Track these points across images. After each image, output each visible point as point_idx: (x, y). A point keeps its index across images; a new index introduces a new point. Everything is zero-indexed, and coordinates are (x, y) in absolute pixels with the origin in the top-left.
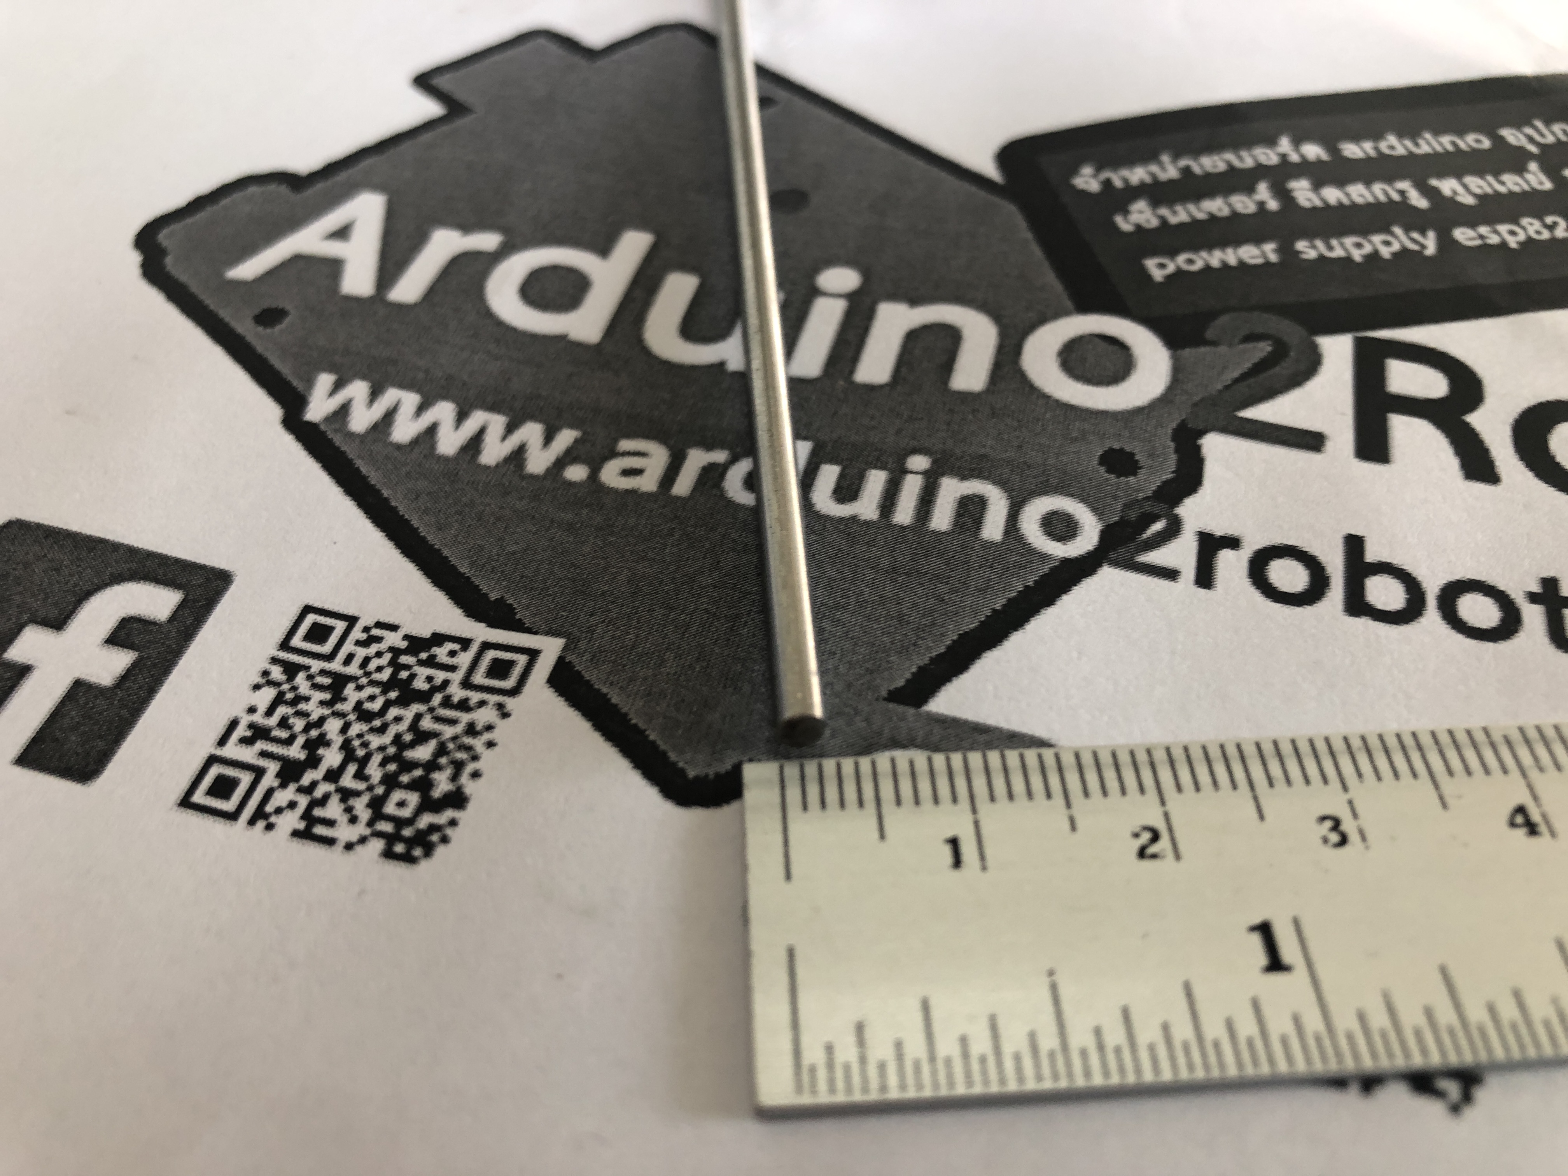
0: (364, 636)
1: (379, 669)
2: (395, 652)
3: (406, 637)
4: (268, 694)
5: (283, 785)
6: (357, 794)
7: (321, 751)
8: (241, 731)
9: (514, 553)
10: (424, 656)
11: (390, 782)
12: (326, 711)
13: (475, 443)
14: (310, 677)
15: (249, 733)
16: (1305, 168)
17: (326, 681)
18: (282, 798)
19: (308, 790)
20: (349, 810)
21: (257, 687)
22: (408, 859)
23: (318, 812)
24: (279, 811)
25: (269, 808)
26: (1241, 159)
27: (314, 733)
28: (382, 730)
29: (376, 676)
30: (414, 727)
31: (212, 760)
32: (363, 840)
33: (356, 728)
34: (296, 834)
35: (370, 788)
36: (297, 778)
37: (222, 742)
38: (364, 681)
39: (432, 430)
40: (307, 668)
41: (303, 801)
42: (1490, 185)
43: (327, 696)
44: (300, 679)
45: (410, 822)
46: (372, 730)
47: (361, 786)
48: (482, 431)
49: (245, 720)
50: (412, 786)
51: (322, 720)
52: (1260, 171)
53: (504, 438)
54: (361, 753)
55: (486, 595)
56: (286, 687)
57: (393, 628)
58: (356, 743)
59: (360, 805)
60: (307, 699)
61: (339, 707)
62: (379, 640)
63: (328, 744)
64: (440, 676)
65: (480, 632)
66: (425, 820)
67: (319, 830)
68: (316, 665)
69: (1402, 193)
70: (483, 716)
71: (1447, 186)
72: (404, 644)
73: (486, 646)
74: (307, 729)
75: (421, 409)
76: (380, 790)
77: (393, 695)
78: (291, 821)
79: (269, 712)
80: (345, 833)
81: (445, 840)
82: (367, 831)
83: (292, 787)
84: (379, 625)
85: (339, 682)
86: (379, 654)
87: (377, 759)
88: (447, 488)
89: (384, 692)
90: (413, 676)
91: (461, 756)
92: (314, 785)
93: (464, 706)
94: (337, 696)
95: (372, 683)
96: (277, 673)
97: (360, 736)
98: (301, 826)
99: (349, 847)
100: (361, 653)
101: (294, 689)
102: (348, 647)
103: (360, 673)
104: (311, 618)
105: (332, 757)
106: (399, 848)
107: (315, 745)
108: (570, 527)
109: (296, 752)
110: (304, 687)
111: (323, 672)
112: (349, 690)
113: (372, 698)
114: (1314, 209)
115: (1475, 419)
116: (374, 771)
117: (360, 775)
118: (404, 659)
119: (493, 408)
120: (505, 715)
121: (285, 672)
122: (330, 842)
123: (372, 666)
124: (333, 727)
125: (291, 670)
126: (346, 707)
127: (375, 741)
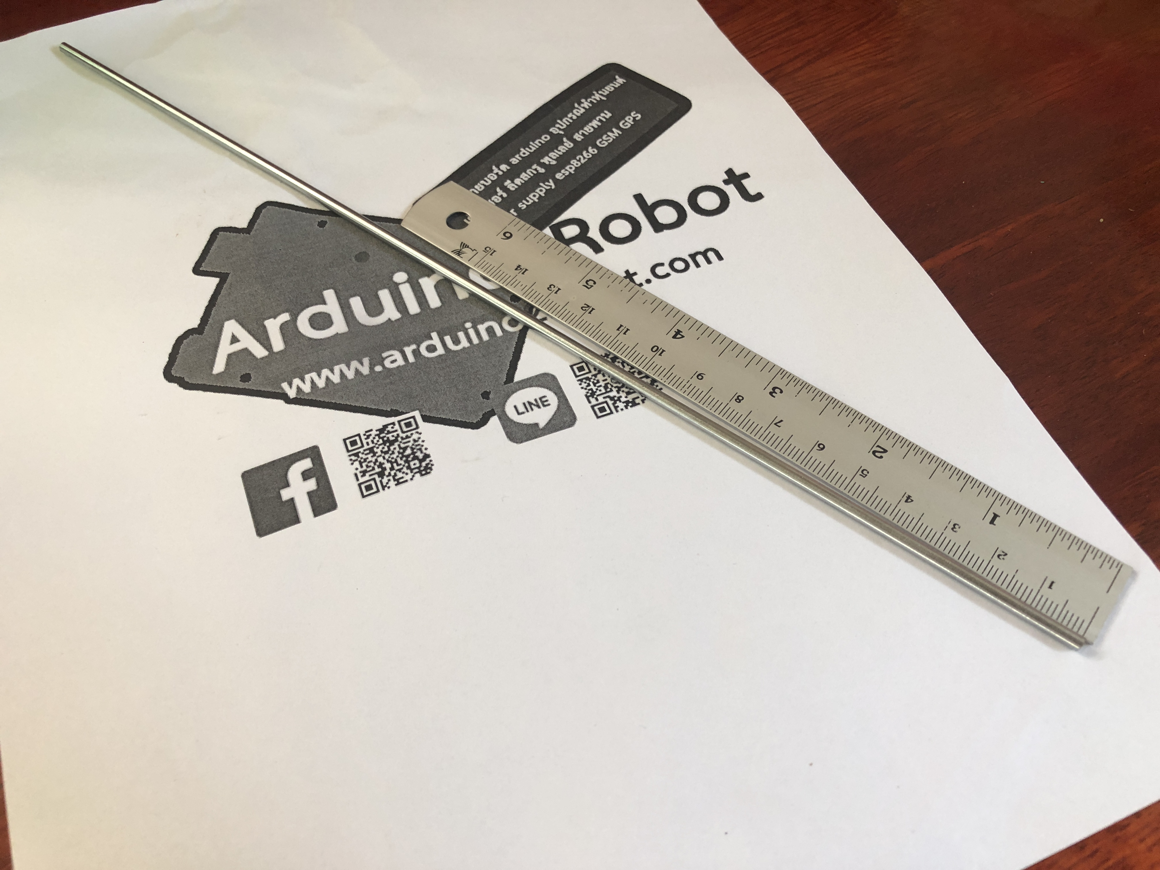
0: (366, 437)
1: (378, 441)
2: (377, 435)
4: (357, 463)
5: (383, 478)
7: (384, 466)
8: (359, 474)
10: (386, 432)
11: (407, 461)
12: (375, 458)
13: (342, 375)
14: (363, 453)
15: (362, 474)
16: (506, 175)
17: (368, 452)
18: (385, 480)
19: (390, 474)
20: (403, 473)
21: (352, 463)
23: (396, 478)
24: (387, 483)
25: (384, 484)
26: (486, 181)
27: (378, 464)
28: (393, 453)
29: (379, 443)
30: (400, 448)
31: (359, 484)
32: (413, 476)
33: (387, 456)
34: (396, 485)
35: (404, 466)
36: (384, 474)
37: (358, 479)
38: (377, 446)
39: (327, 378)
40: (360, 452)
41: (391, 478)
42: (557, 154)
43: (372, 454)
44: (360, 455)
45: (421, 466)
46: (391, 454)
47: (401, 467)
48: (341, 371)
49: (358, 471)
50: (413, 460)
51: (376, 460)
52: (495, 183)
53: (349, 370)
56: (359, 459)
57: (371, 430)
59: (405, 470)
60: (368, 458)
61: (377, 455)
62: (370, 435)
63: (383, 464)
64: (395, 434)
65: (394, 419)
66: (424, 464)
67: (401, 480)
68: (361, 450)
69: (536, 170)
70: (415, 436)
71: (546, 160)
72: (378, 432)
73: (399, 422)
74: (375, 464)
75: (319, 375)
76: (407, 465)
77: (388, 444)
78: (392, 483)
79: (362, 466)
80: (407, 477)
81: (432, 465)
82: (413, 474)
83: (385, 477)
84: (366, 432)
85: (371, 450)
86: (374, 438)
87: (399, 460)
88: (348, 390)
89: (385, 445)
90: (388, 438)
91: (418, 447)
93: (407, 437)
94: (375, 454)
95: (379, 445)
96: (353, 458)
97: (389, 457)
98: (396, 482)
99: (412, 479)
101: (362, 458)
102: (364, 442)
103: (374, 445)
104: (348, 441)
105: (388, 466)
106: (423, 473)
107: (381, 465)
109: (377, 470)
110: (364, 457)
111: (365, 450)
112: (376, 450)
113: (383, 448)
114: (516, 189)
115: (590, 234)
116: (401, 462)
117: (398, 465)
118: (382, 435)
120: (420, 434)
121: (355, 456)
122: (406, 481)
123: (375, 441)
124: (380, 459)
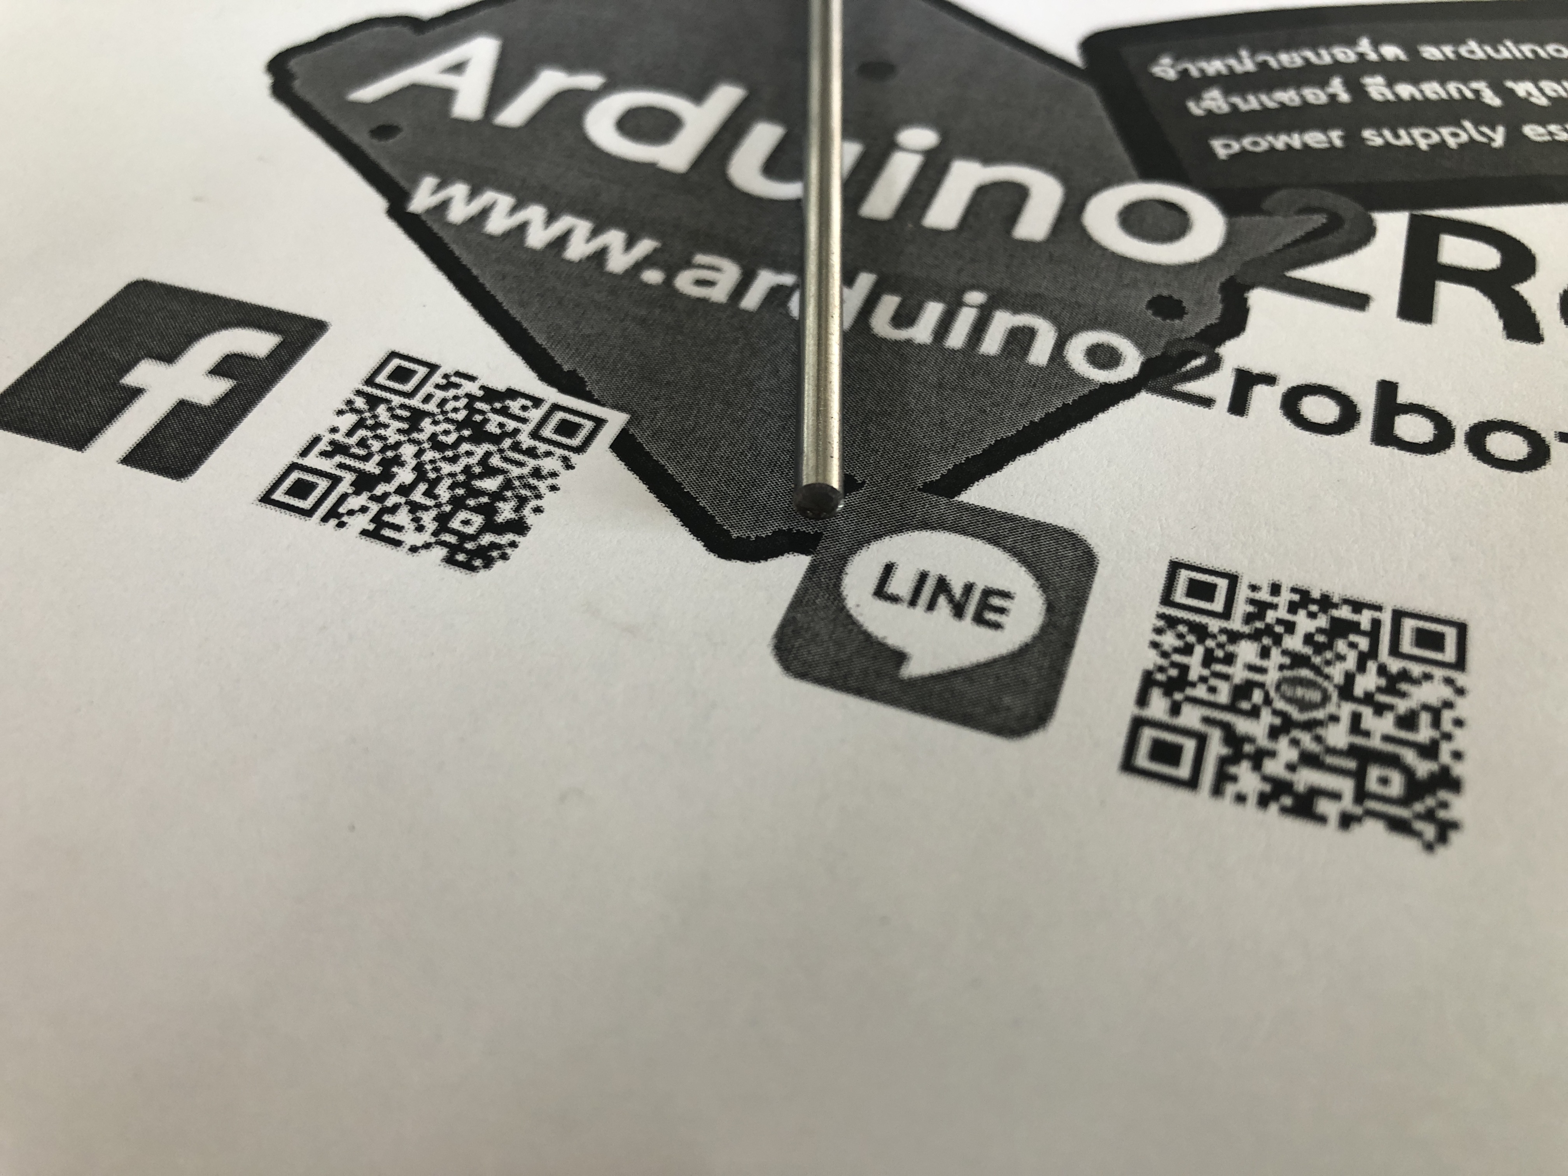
0: (444, 382)
1: (456, 410)
2: (471, 398)
3: (482, 388)
4: (351, 419)
5: (357, 493)
6: (426, 508)
7: (395, 469)
8: (322, 446)
9: (589, 336)
11: (458, 503)
12: (403, 438)
13: (561, 242)
14: (390, 409)
15: (329, 449)
16: (1383, 67)
17: (405, 414)
18: (354, 503)
19: (380, 499)
20: (416, 520)
21: (340, 413)
22: (468, 566)
23: (387, 518)
24: (351, 513)
25: (341, 510)
26: (1318, 55)
27: (390, 454)
28: (454, 460)
29: (452, 416)
30: (484, 460)
31: (293, 467)
32: (427, 546)
33: (429, 455)
34: (364, 533)
35: (438, 505)
36: (371, 488)
37: (304, 453)
38: (441, 418)
39: (522, 227)
40: (388, 401)
41: (374, 508)
43: (405, 426)
44: (381, 410)
45: (472, 538)
46: (444, 459)
47: (430, 502)
48: (569, 232)
49: (327, 437)
50: (476, 510)
51: (398, 445)
52: (1337, 67)
53: (589, 239)
54: (432, 475)
55: (560, 366)
56: (367, 415)
57: (472, 378)
58: (428, 467)
59: (427, 518)
60: (386, 426)
61: (415, 435)
62: (457, 386)
63: (402, 464)
64: (512, 424)
65: (551, 395)
66: (487, 539)
67: (387, 532)
68: (397, 400)
69: (1477, 92)
70: (549, 464)
71: (1522, 88)
72: (480, 393)
73: (556, 407)
74: (383, 450)
75: (514, 210)
76: (448, 508)
77: (466, 433)
78: (362, 522)
79: (350, 433)
80: (411, 537)
81: (504, 557)
82: (433, 540)
83: (365, 495)
84: (458, 374)
85: (416, 417)
86: (456, 398)
87: (447, 482)
88: (533, 275)
89: (458, 429)
90: (486, 421)
91: (525, 493)
92: (386, 495)
93: (531, 453)
94: (414, 427)
95: (448, 420)
96: (360, 403)
97: (432, 462)
98: (371, 527)
99: (414, 549)
100: (440, 395)
101: (375, 417)
102: (428, 388)
103: (437, 410)
104: (396, 362)
105: (405, 475)
106: (461, 557)
107: (389, 465)
108: (643, 321)
109: (372, 467)
110: (384, 416)
111: (403, 406)
112: (426, 423)
113: (446, 432)
114: (1387, 102)
115: (1525, 289)
116: (443, 492)
117: (429, 493)
118: (479, 405)
119: (582, 213)
120: (569, 466)
121: (367, 403)
122: (397, 543)
123: (449, 406)
124: (408, 451)
125: (373, 402)
126: (423, 436)
127: (446, 468)
